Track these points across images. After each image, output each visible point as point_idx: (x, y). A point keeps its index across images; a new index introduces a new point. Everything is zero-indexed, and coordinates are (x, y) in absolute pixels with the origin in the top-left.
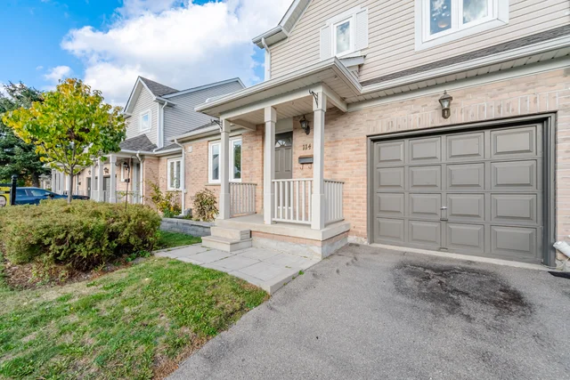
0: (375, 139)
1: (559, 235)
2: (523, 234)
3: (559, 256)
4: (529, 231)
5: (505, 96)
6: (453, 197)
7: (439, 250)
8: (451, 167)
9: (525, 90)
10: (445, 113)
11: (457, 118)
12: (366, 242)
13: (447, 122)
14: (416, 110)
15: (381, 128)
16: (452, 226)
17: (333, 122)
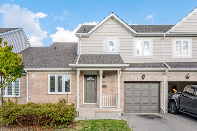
0: (125, 82)
1: (162, 107)
2: (155, 107)
3: (162, 110)
4: (157, 106)
5: (154, 77)
6: (143, 99)
7: (140, 113)
8: (143, 92)
9: (157, 76)
10: (143, 78)
11: (145, 80)
12: (123, 113)
13: (143, 80)
14: (137, 76)
15: (128, 80)
16: (143, 106)
17: (113, 75)
